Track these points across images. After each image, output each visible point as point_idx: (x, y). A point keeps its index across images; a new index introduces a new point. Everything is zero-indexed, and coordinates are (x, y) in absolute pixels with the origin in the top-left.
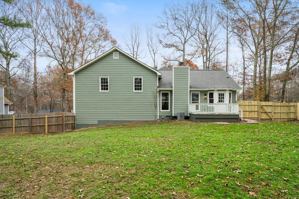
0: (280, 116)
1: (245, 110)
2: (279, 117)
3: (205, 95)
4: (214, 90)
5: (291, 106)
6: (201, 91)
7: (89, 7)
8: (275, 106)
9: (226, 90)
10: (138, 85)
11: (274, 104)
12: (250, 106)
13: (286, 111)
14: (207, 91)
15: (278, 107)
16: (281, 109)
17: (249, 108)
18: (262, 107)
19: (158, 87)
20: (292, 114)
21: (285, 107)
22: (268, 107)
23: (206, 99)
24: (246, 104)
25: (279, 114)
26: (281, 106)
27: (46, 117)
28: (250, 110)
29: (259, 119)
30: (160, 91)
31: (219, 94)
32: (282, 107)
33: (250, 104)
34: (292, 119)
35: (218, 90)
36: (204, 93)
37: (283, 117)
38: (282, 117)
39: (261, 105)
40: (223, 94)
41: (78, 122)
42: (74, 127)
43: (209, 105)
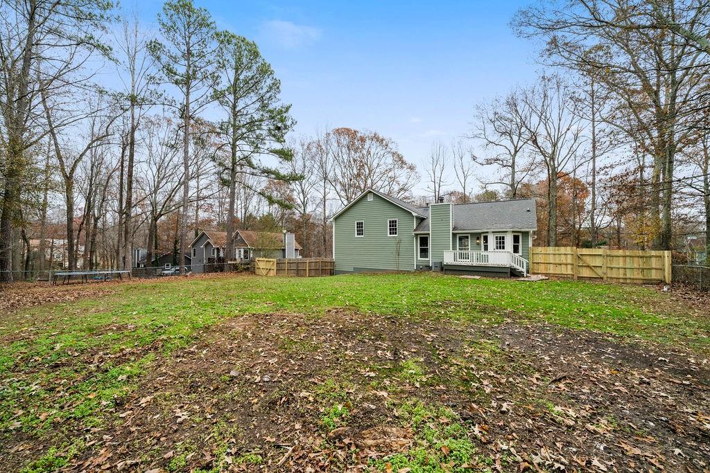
0: (625, 274)
1: (548, 262)
2: (621, 276)
3: (478, 239)
4: (487, 232)
5: (650, 257)
6: (471, 234)
7: (375, 134)
8: (610, 256)
9: (506, 232)
10: (393, 227)
11: (608, 252)
12: (557, 256)
13: (639, 265)
14: (480, 234)
15: (617, 258)
16: (625, 262)
17: (555, 260)
18: (579, 257)
19: (415, 230)
20: (654, 271)
21: (636, 259)
22: (594, 257)
23: (478, 244)
24: (548, 252)
25: (621, 271)
26: (625, 257)
27: (308, 261)
28: (557, 262)
29: (575, 277)
30: (417, 235)
31: (496, 237)
32: (628, 259)
33: (557, 252)
34: (655, 282)
35: (493, 232)
36: (477, 236)
37: (632, 277)
38: (628, 276)
39: (579, 253)
40: (503, 238)
41: (337, 268)
42: (332, 273)
43: (484, 253)
